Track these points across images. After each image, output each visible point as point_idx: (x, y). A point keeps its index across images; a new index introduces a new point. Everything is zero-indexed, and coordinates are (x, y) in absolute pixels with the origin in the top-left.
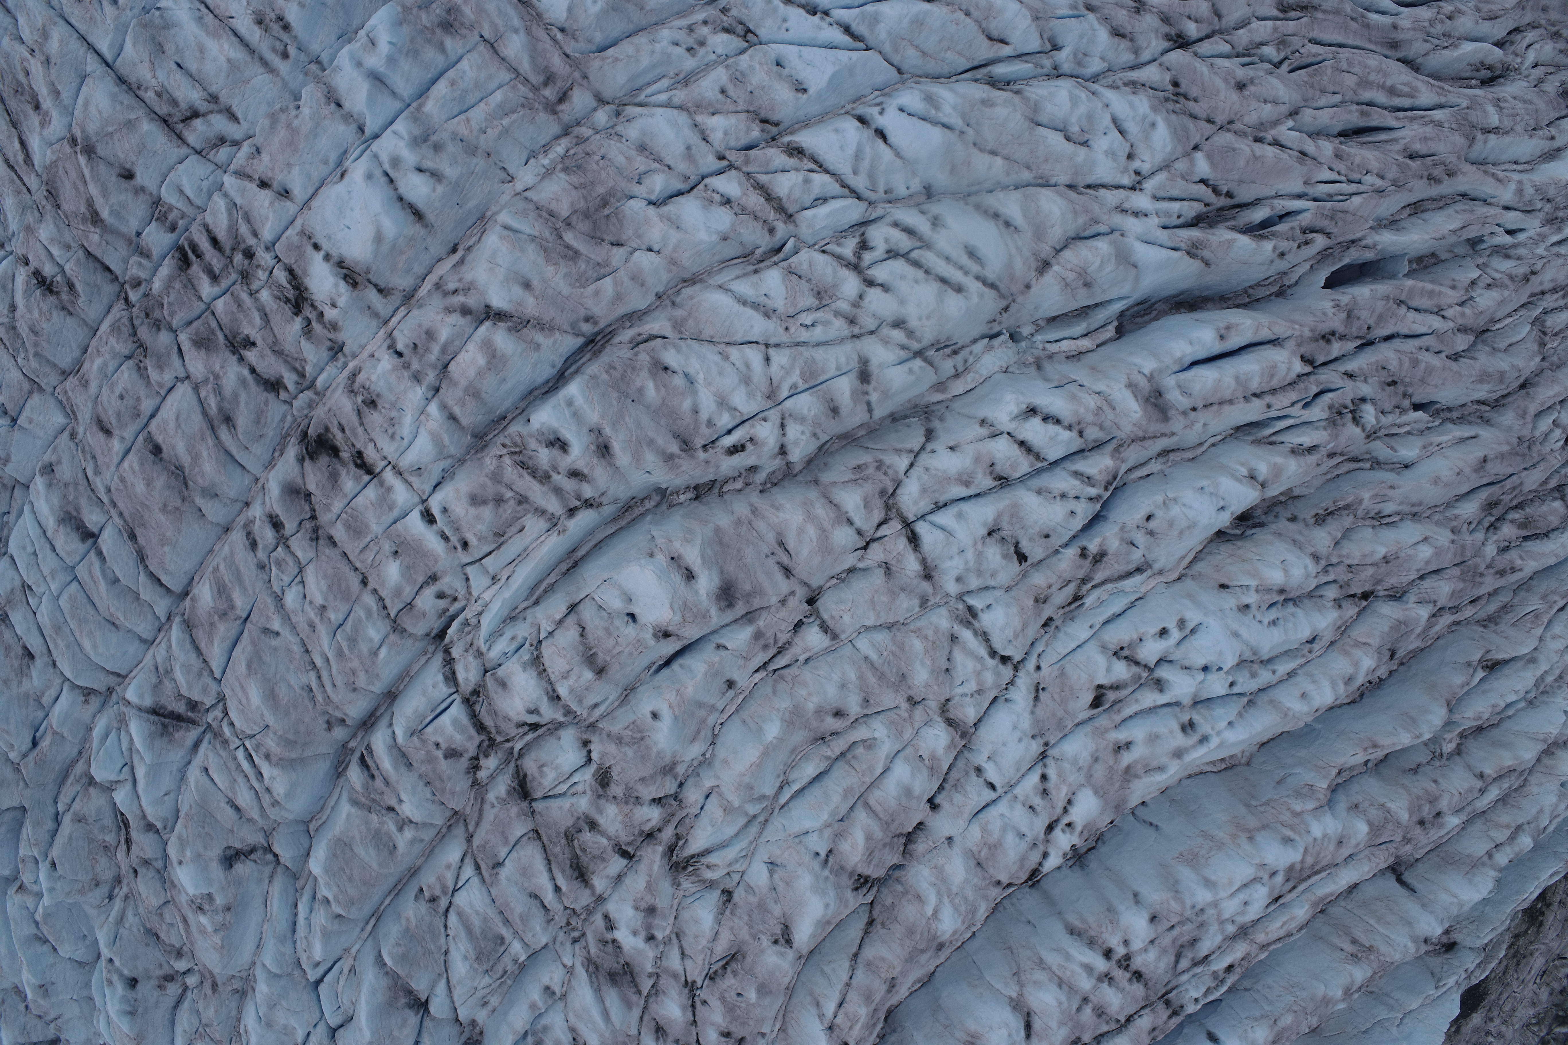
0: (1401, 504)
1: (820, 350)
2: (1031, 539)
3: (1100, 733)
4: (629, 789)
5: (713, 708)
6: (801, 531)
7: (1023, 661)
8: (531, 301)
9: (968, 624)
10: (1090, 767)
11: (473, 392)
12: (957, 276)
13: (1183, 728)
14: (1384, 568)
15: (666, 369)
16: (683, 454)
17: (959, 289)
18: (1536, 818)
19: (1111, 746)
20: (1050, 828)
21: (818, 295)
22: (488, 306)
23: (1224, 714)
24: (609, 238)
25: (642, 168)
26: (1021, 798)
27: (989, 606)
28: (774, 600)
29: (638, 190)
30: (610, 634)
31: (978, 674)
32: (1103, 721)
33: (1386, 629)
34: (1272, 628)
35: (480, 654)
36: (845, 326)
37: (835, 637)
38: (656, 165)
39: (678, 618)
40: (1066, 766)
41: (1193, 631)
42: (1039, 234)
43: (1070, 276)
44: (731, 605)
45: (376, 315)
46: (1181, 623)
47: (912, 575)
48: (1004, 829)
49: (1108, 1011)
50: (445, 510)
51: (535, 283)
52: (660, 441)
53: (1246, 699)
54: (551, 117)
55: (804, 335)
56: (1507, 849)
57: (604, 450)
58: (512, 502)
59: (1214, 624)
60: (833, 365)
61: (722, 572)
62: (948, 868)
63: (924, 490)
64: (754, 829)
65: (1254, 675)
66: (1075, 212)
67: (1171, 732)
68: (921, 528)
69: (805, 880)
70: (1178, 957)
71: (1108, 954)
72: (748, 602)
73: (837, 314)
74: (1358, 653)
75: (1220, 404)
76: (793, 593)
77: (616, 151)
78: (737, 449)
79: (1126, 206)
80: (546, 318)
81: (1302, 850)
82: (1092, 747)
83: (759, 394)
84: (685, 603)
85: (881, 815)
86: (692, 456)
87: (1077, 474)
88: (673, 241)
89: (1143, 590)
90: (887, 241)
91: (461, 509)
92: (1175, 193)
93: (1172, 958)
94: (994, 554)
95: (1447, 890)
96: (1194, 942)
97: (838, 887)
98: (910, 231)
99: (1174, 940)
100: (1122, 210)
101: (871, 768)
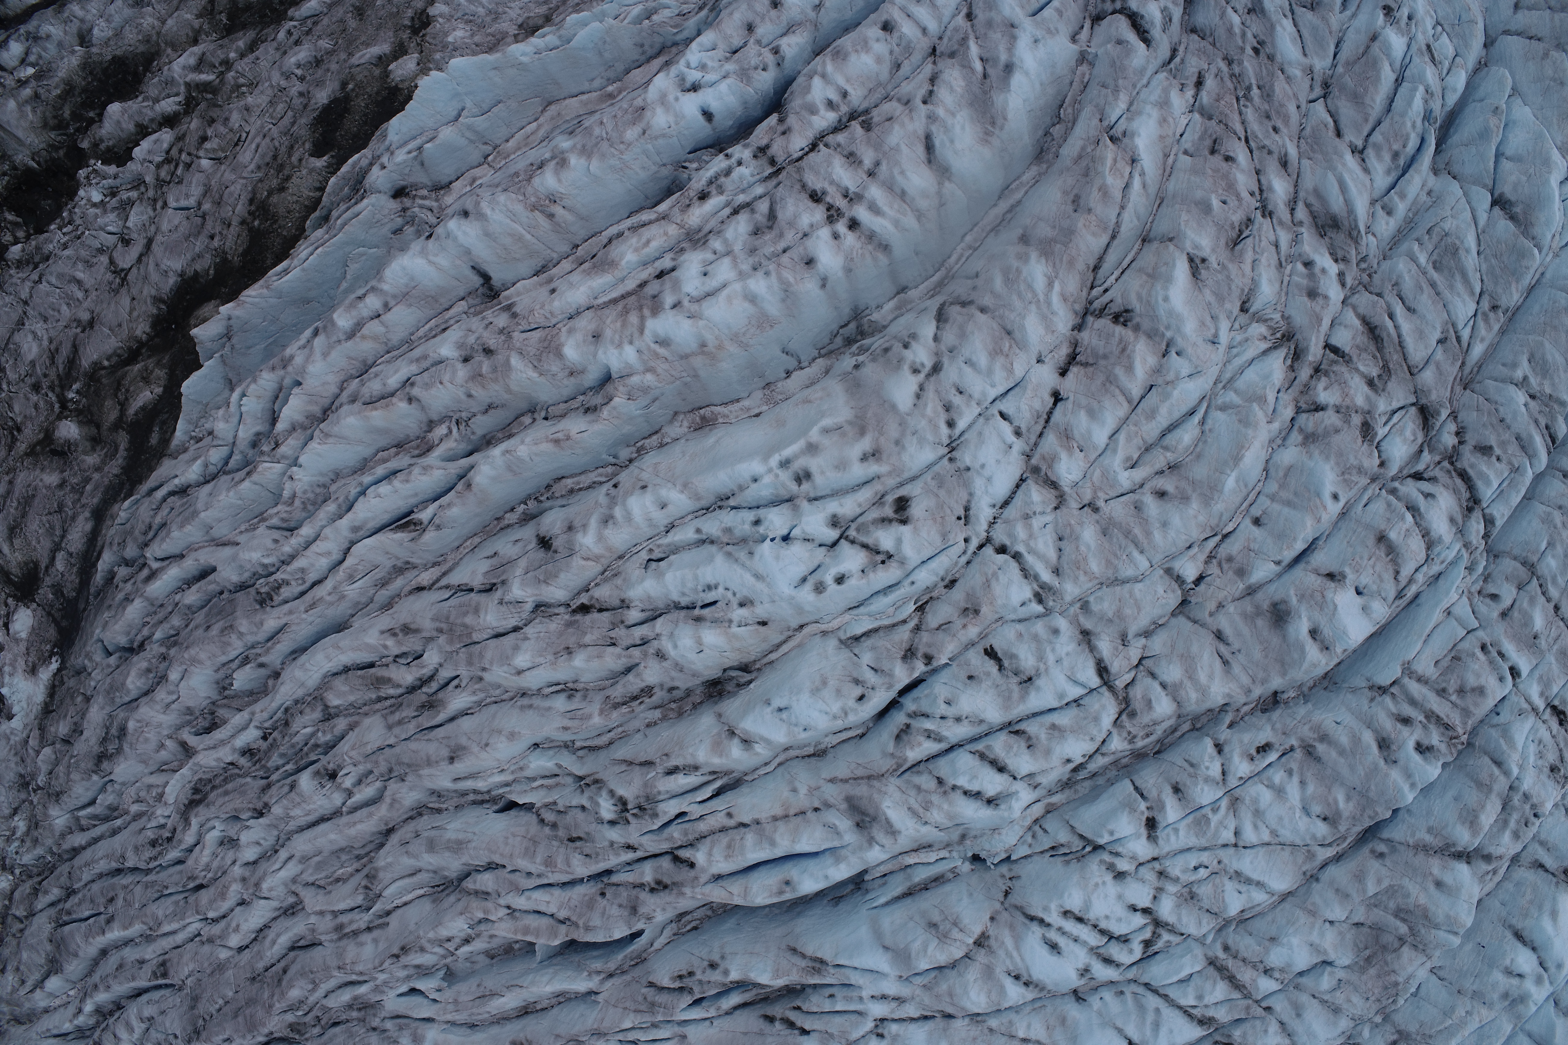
0: (549, 709)
1: (1191, 845)
2: (988, 674)
3: (895, 471)
4: (1347, 421)
5: (1273, 498)
6: (1211, 677)
7: (981, 547)
8: (1436, 871)
9: (1043, 586)
10: (903, 434)
11: (1485, 788)
12: (1070, 926)
13: (808, 475)
14: (571, 641)
15: (1325, 819)
16: (1311, 742)
17: (1066, 913)
18: (330, 347)
19: (884, 457)
20: (936, 369)
21: (1192, 896)
22: (1468, 863)
23: (764, 490)
24: (1365, 930)
25: (1338, 993)
26: (974, 404)
27: (1023, 604)
28: (1231, 608)
29: (1341, 974)
30: (1380, 576)
31: (1031, 536)
32: (891, 482)
33: (562, 575)
34: (713, 582)
35: (1466, 545)
36: (1169, 870)
37: (1169, 571)
38: (1326, 998)
39: (1329, 595)
40: (930, 437)
41: (804, 580)
42: (988, 972)
43: (955, 934)
44: (1275, 605)
45: (1542, 843)
46: (820, 588)
47: (1104, 636)
48: (990, 372)
49: (844, 160)
50: (1501, 679)
51: (1432, 887)
52: (1334, 754)
53: (732, 502)
54: (1403, 1027)
55: (1205, 857)
56: (366, 313)
57: (1384, 744)
58: (1451, 691)
59: (785, 588)
60: (1182, 833)
61: (1284, 636)
62: (1041, 331)
63: (1096, 719)
64: (1228, 375)
65: (728, 530)
66: (951, 995)
67: (822, 473)
68: (1094, 681)
69: (1190, 327)
70: (772, 216)
71: (854, 224)
72: (1257, 607)
73: (1176, 880)
74: (597, 550)
75: (787, 816)
76: (1211, 614)
77: (1358, 1005)
78: (1263, 749)
79: (894, 1004)
80: (1421, 856)
81: (647, 332)
82: (905, 457)
83: (1247, 802)
84: (1321, 609)
85: (1117, 391)
86: (1302, 740)
87: (939, 739)
88: (1315, 933)
89: (847, 617)
90: (1131, 951)
91: (1490, 682)
92: (838, 1019)
93: (780, 215)
94: (1027, 660)
95: (439, 268)
96: (756, 232)
97: (1154, 318)
98: (1108, 961)
99: (781, 235)
100: (899, 1000)
101: (1129, 439)
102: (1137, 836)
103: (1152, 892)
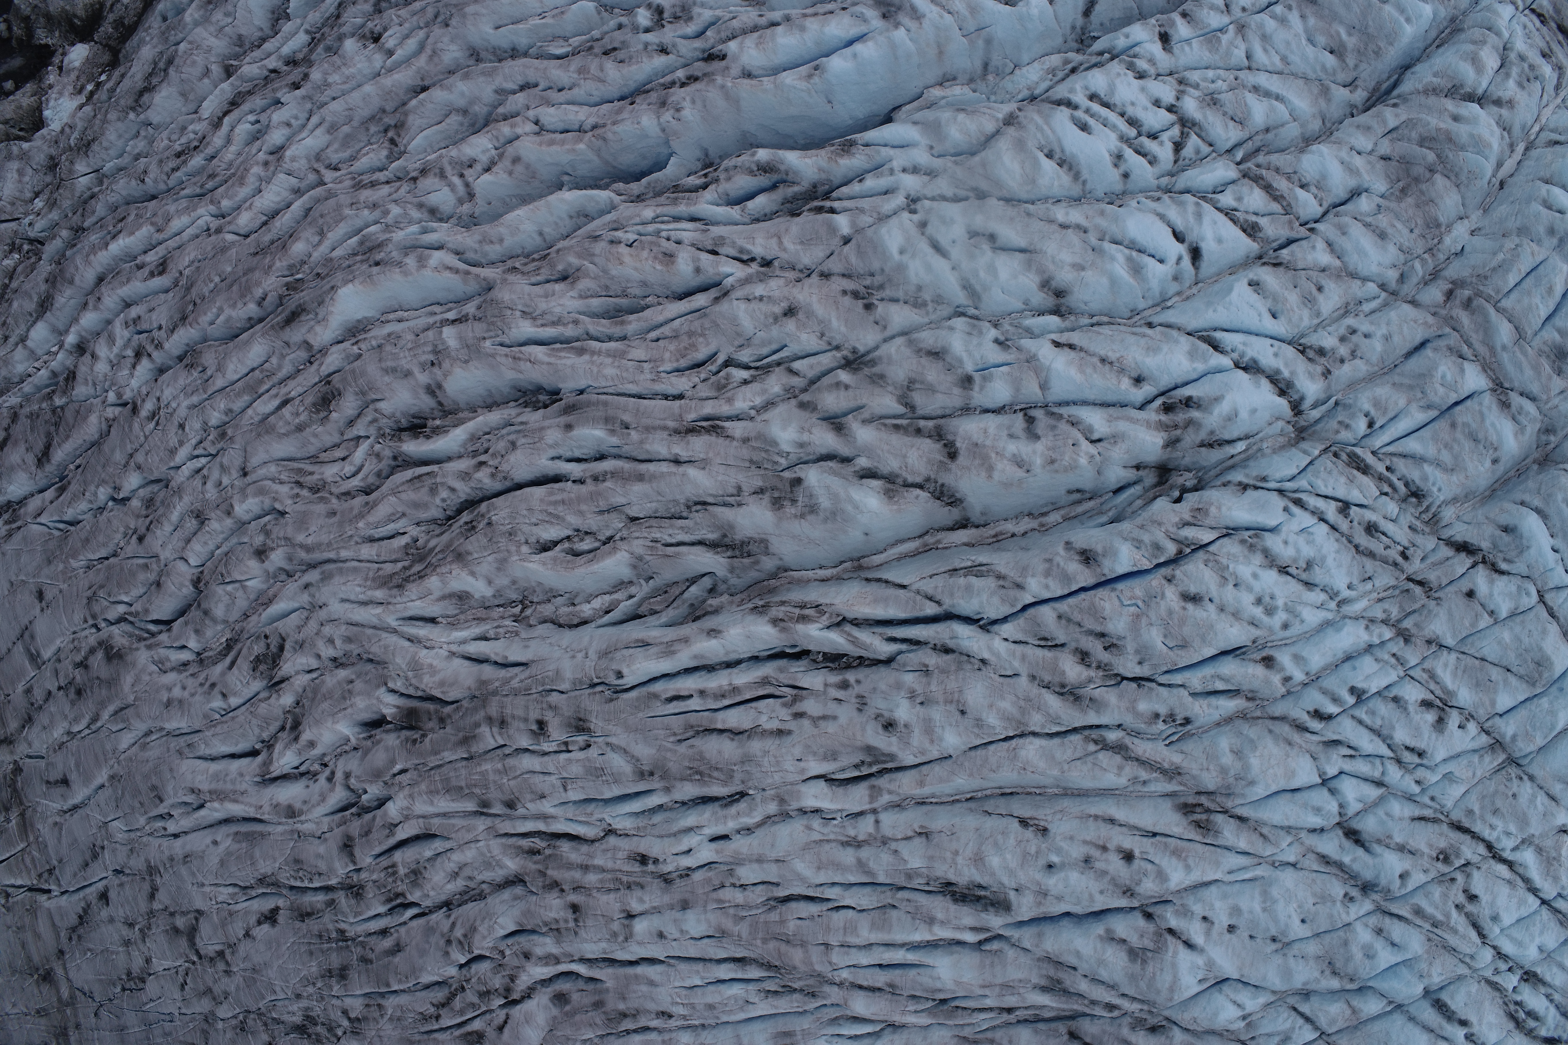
102: (1152, 41)
103: (1174, 93)
